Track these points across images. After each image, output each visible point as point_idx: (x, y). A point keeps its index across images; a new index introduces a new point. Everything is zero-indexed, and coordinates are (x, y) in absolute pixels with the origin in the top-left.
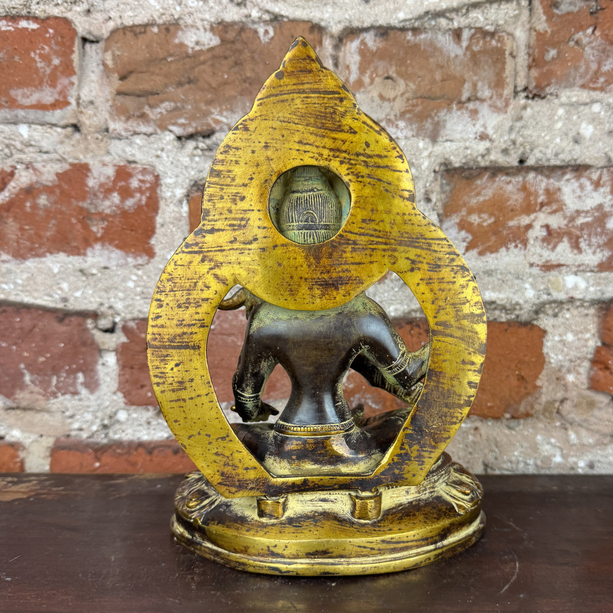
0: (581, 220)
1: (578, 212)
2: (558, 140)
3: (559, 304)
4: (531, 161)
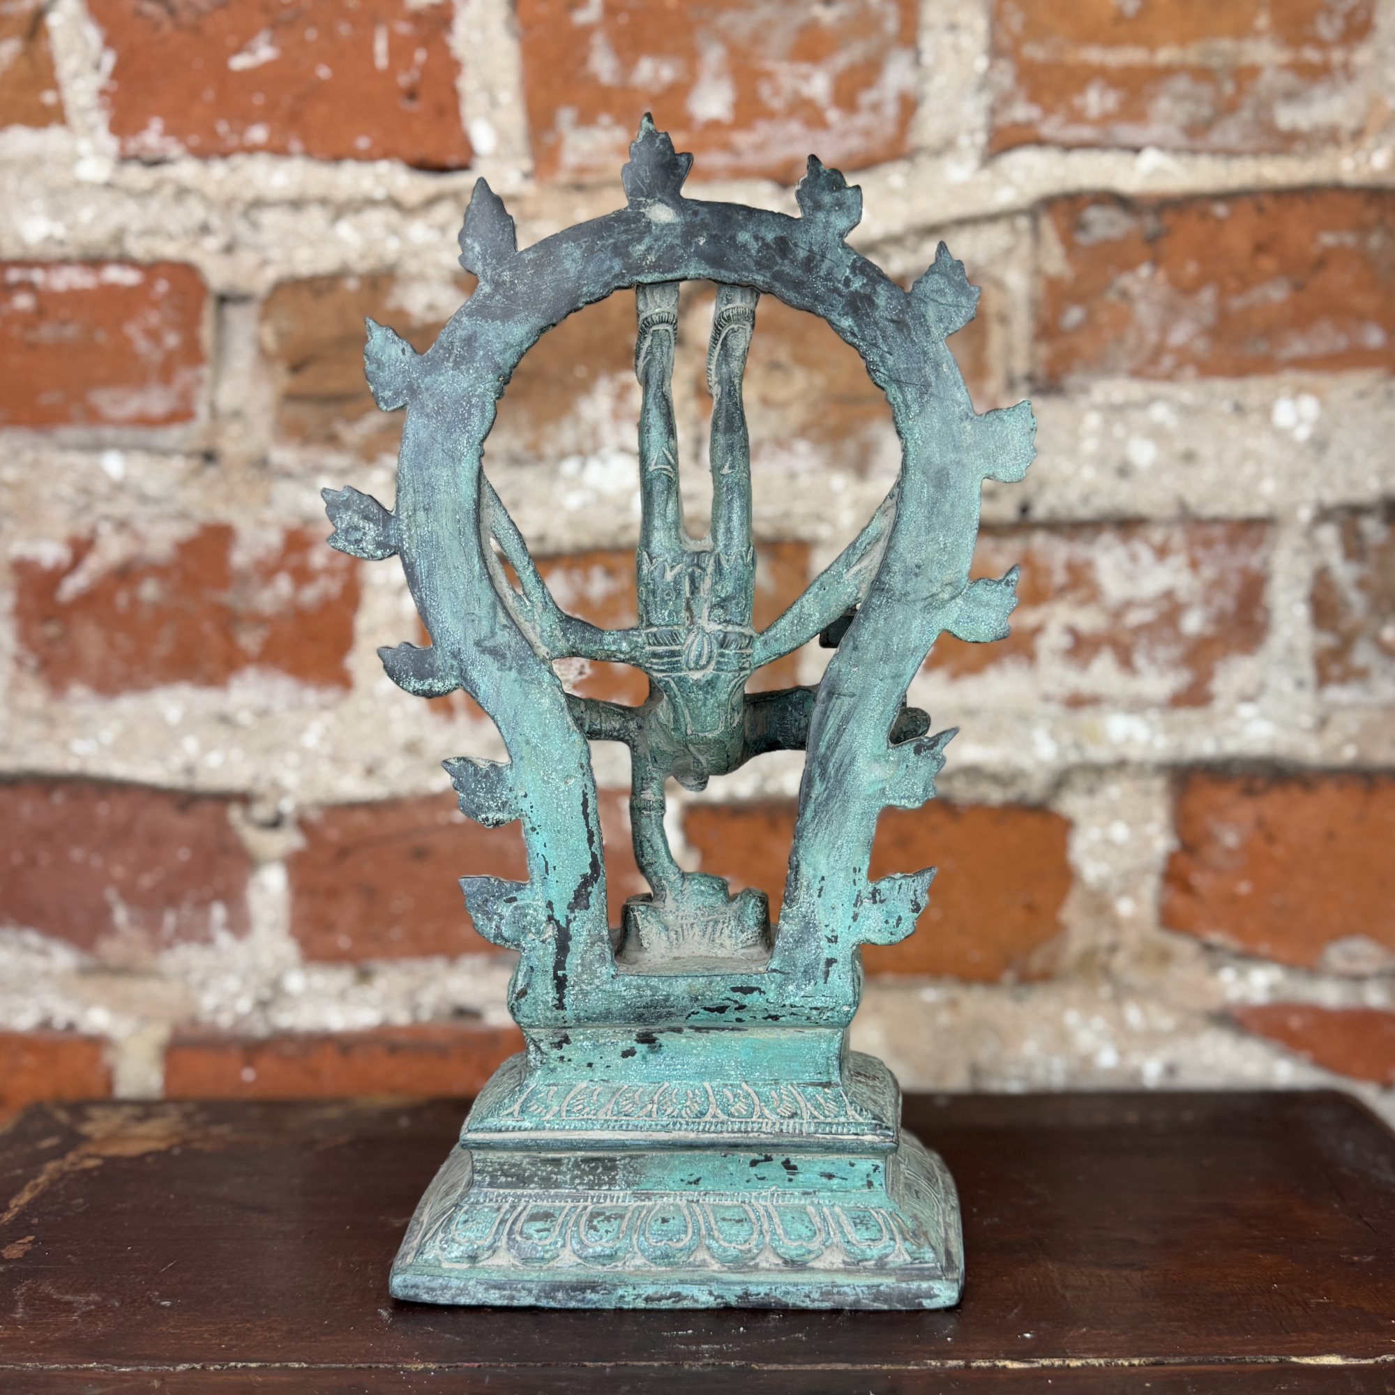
0: (1135, 618)
1: (1128, 605)
2: (1088, 473)
3: (1098, 772)
4: (1040, 511)
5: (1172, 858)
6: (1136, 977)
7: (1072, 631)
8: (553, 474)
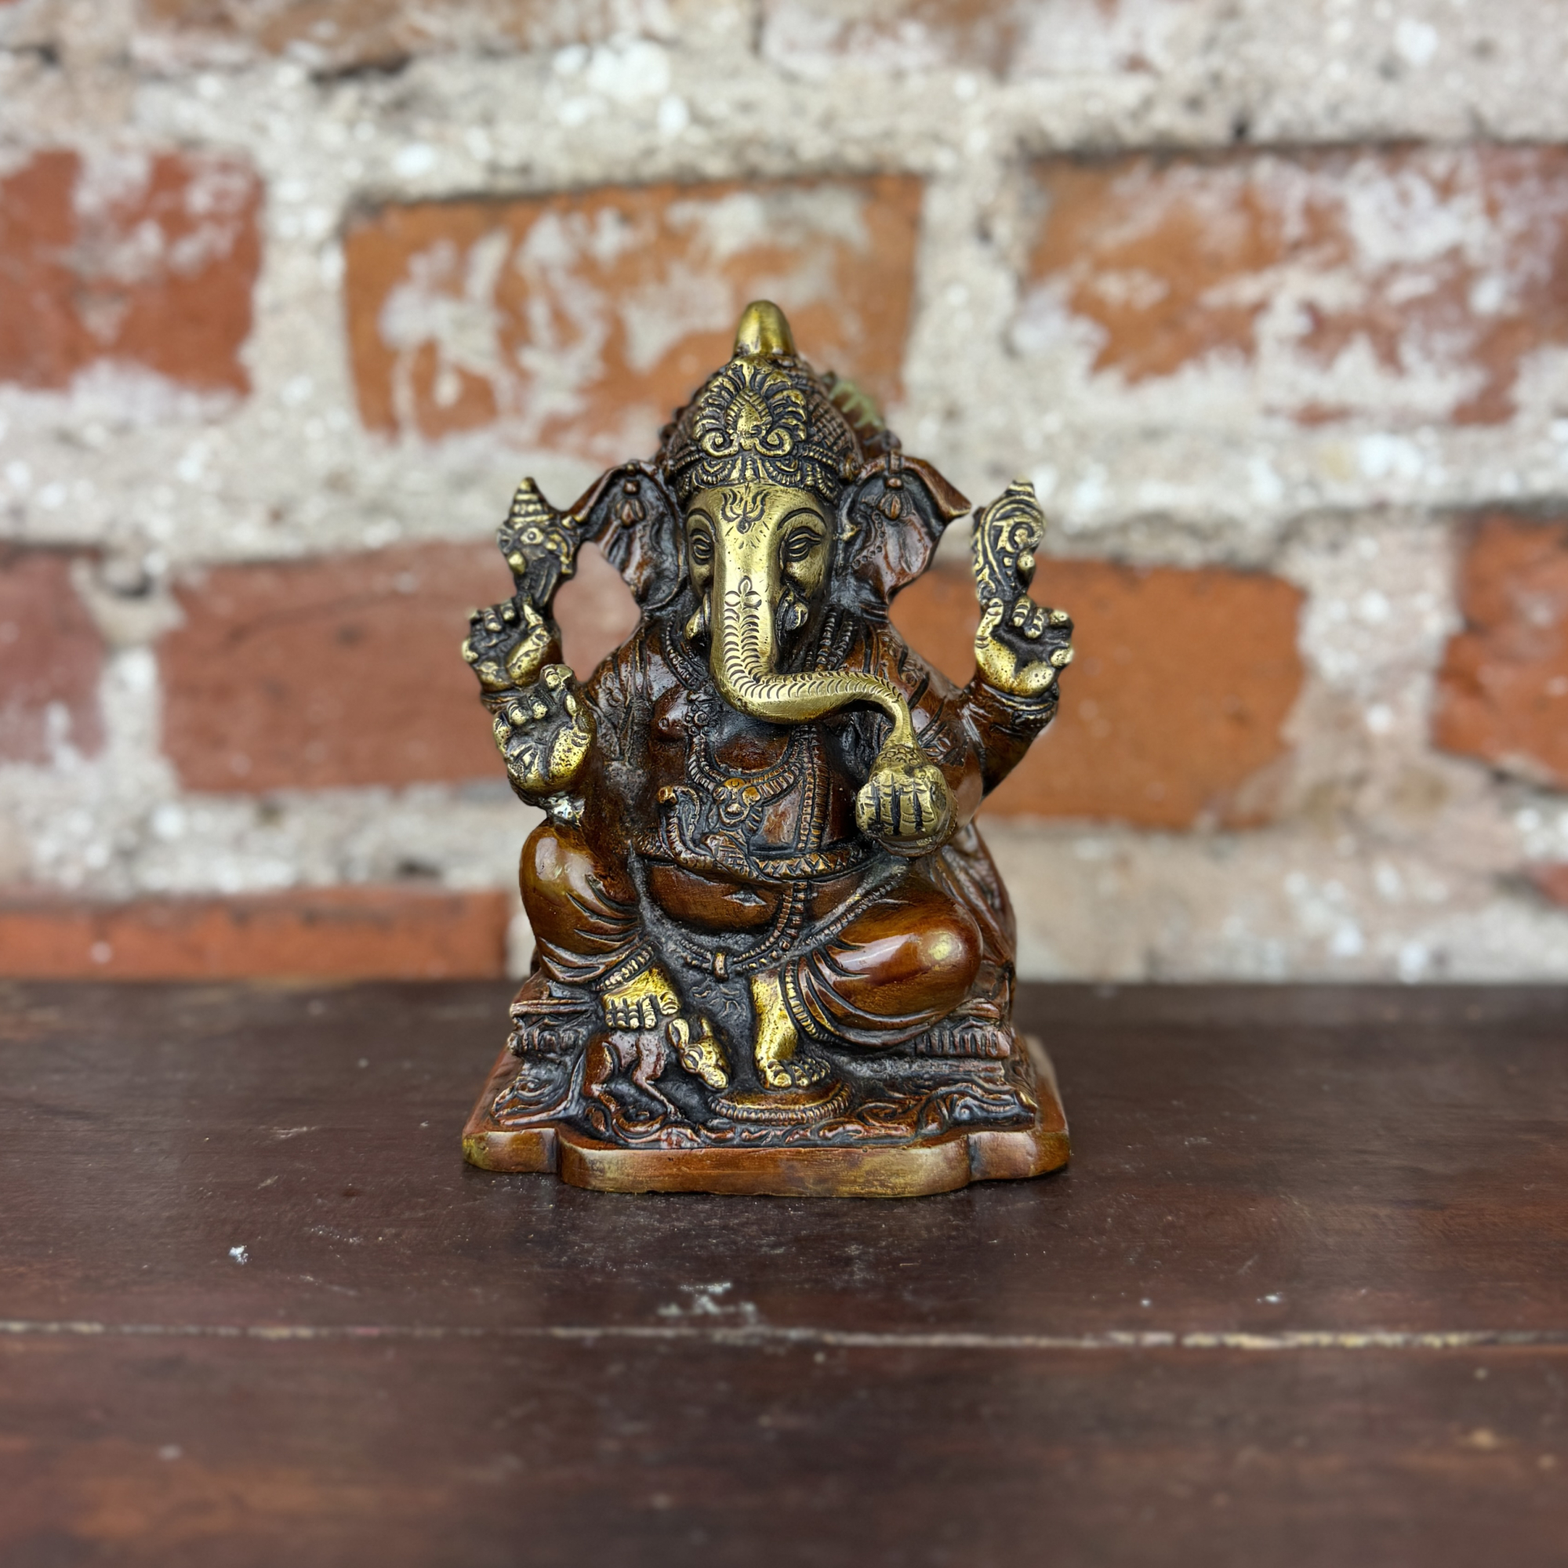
0: (1404, 289)
1: (1394, 267)
2: (1338, 71)
3: (1345, 518)
4: (1265, 129)
5: (1453, 645)
6: (1394, 823)
7: (1311, 309)
8: (544, 73)
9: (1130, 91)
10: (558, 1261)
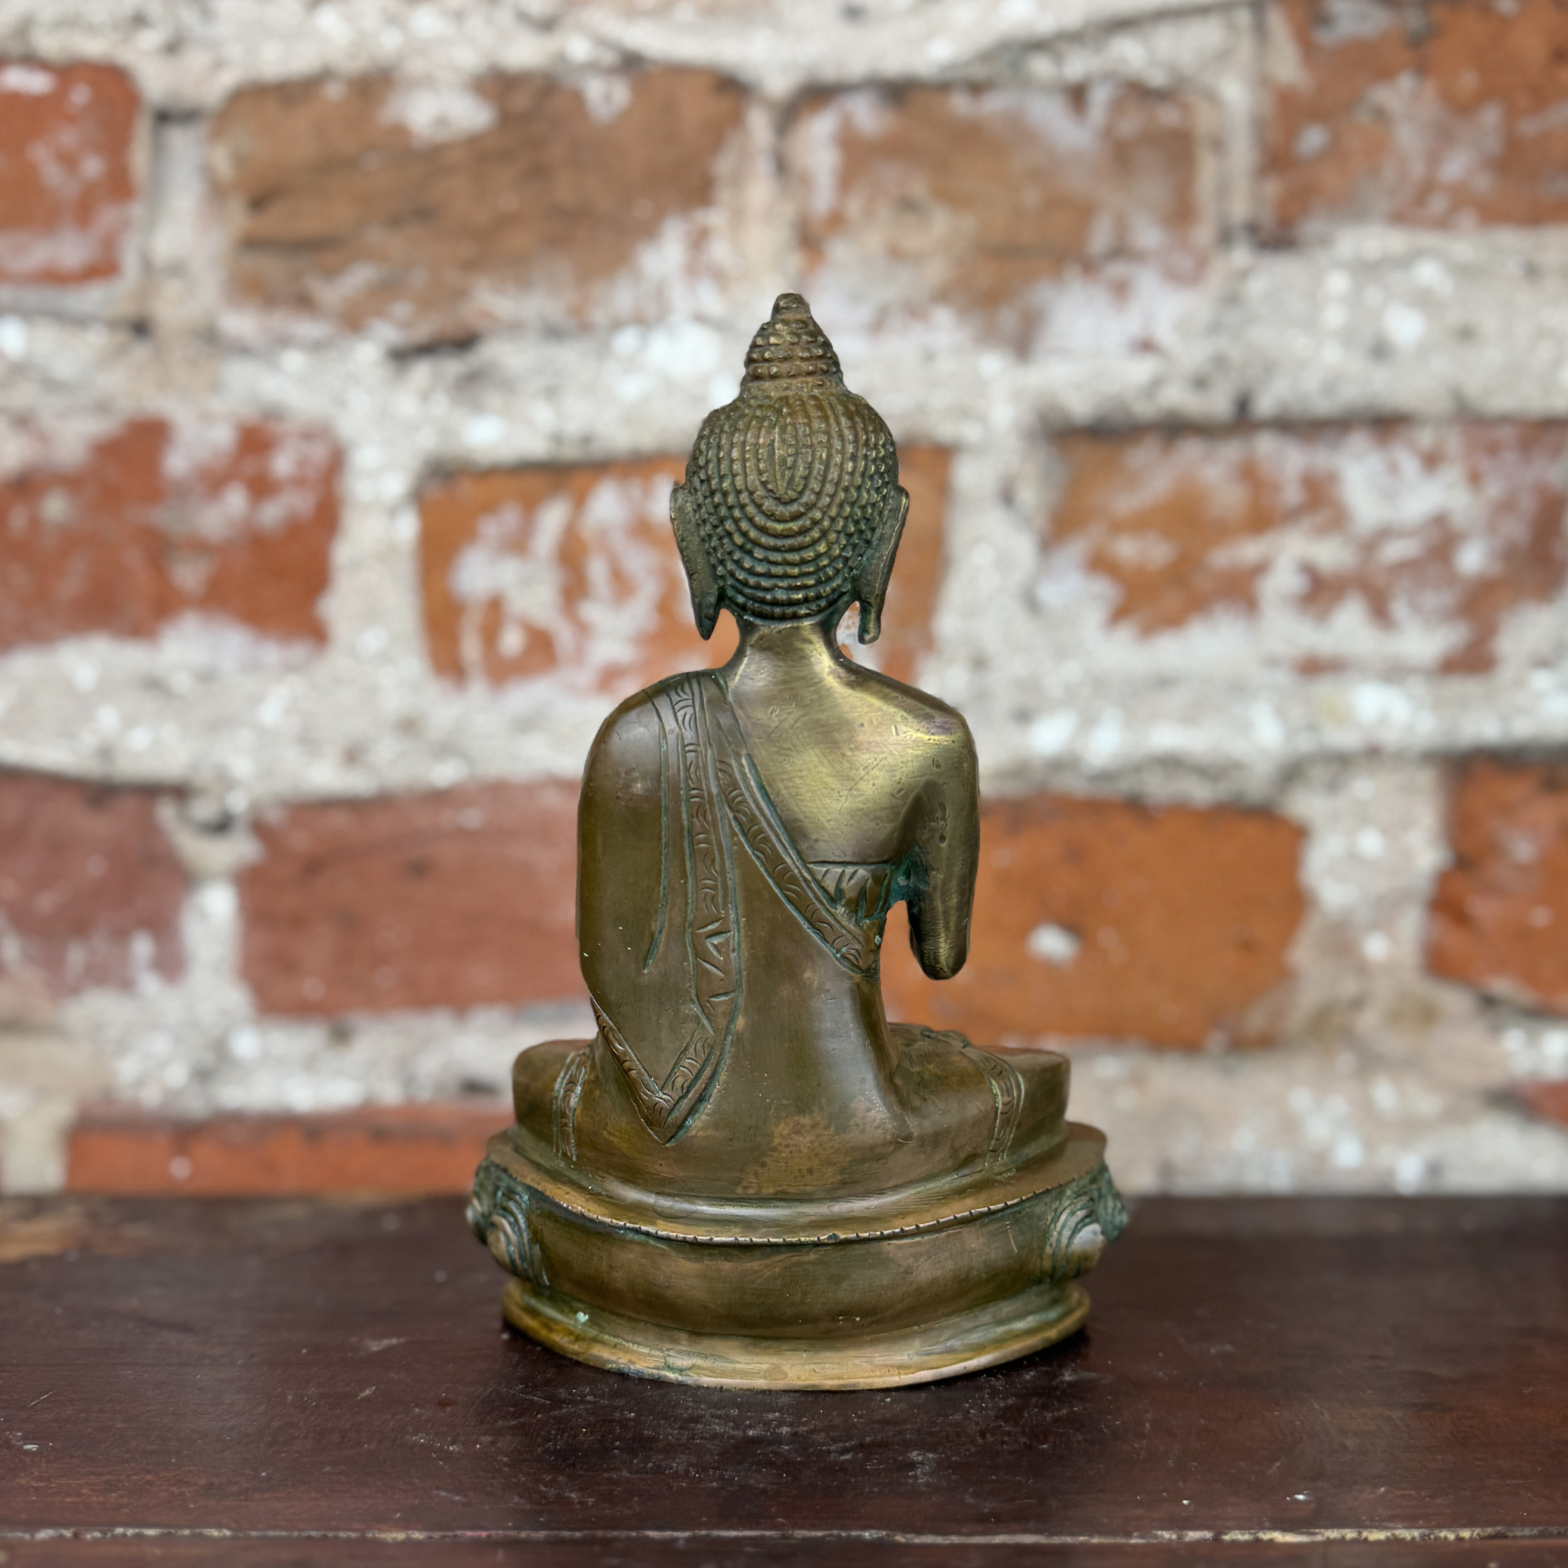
0: (1394, 551)
1: (1384, 533)
2: (1332, 354)
3: (1342, 763)
4: (1265, 405)
5: (1444, 879)
6: (1390, 1042)
7: (1309, 570)
8: (604, 352)
9: (1141, 370)
10: (645, 1467)
